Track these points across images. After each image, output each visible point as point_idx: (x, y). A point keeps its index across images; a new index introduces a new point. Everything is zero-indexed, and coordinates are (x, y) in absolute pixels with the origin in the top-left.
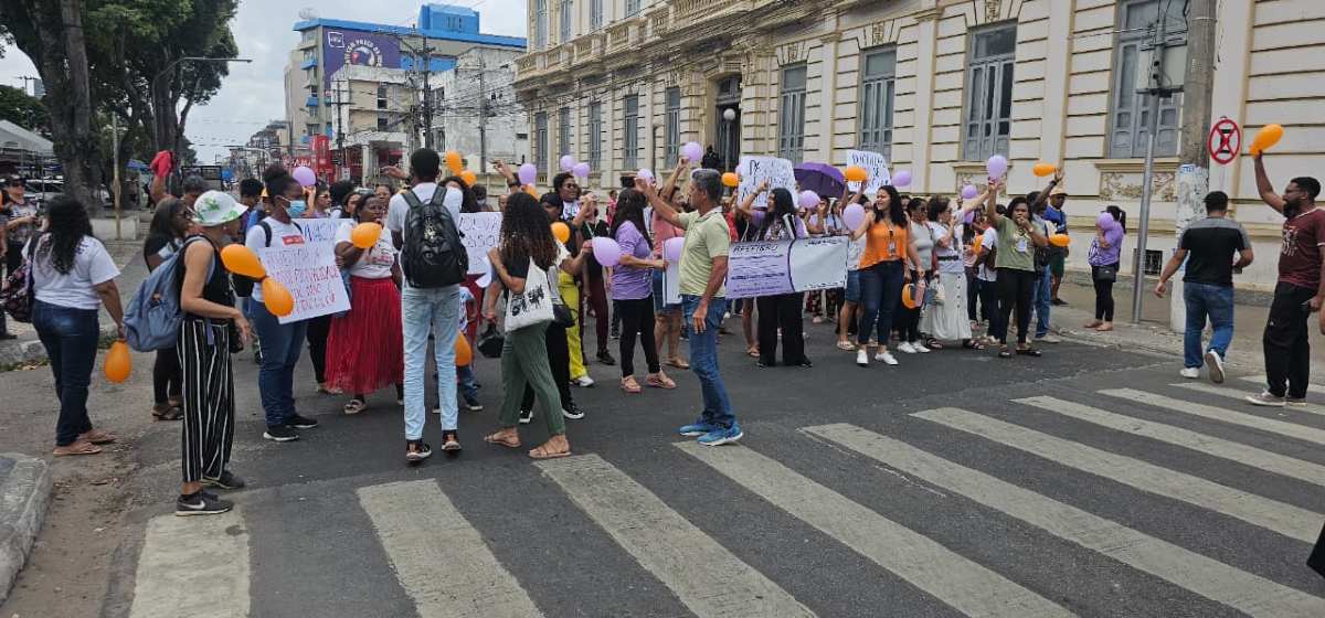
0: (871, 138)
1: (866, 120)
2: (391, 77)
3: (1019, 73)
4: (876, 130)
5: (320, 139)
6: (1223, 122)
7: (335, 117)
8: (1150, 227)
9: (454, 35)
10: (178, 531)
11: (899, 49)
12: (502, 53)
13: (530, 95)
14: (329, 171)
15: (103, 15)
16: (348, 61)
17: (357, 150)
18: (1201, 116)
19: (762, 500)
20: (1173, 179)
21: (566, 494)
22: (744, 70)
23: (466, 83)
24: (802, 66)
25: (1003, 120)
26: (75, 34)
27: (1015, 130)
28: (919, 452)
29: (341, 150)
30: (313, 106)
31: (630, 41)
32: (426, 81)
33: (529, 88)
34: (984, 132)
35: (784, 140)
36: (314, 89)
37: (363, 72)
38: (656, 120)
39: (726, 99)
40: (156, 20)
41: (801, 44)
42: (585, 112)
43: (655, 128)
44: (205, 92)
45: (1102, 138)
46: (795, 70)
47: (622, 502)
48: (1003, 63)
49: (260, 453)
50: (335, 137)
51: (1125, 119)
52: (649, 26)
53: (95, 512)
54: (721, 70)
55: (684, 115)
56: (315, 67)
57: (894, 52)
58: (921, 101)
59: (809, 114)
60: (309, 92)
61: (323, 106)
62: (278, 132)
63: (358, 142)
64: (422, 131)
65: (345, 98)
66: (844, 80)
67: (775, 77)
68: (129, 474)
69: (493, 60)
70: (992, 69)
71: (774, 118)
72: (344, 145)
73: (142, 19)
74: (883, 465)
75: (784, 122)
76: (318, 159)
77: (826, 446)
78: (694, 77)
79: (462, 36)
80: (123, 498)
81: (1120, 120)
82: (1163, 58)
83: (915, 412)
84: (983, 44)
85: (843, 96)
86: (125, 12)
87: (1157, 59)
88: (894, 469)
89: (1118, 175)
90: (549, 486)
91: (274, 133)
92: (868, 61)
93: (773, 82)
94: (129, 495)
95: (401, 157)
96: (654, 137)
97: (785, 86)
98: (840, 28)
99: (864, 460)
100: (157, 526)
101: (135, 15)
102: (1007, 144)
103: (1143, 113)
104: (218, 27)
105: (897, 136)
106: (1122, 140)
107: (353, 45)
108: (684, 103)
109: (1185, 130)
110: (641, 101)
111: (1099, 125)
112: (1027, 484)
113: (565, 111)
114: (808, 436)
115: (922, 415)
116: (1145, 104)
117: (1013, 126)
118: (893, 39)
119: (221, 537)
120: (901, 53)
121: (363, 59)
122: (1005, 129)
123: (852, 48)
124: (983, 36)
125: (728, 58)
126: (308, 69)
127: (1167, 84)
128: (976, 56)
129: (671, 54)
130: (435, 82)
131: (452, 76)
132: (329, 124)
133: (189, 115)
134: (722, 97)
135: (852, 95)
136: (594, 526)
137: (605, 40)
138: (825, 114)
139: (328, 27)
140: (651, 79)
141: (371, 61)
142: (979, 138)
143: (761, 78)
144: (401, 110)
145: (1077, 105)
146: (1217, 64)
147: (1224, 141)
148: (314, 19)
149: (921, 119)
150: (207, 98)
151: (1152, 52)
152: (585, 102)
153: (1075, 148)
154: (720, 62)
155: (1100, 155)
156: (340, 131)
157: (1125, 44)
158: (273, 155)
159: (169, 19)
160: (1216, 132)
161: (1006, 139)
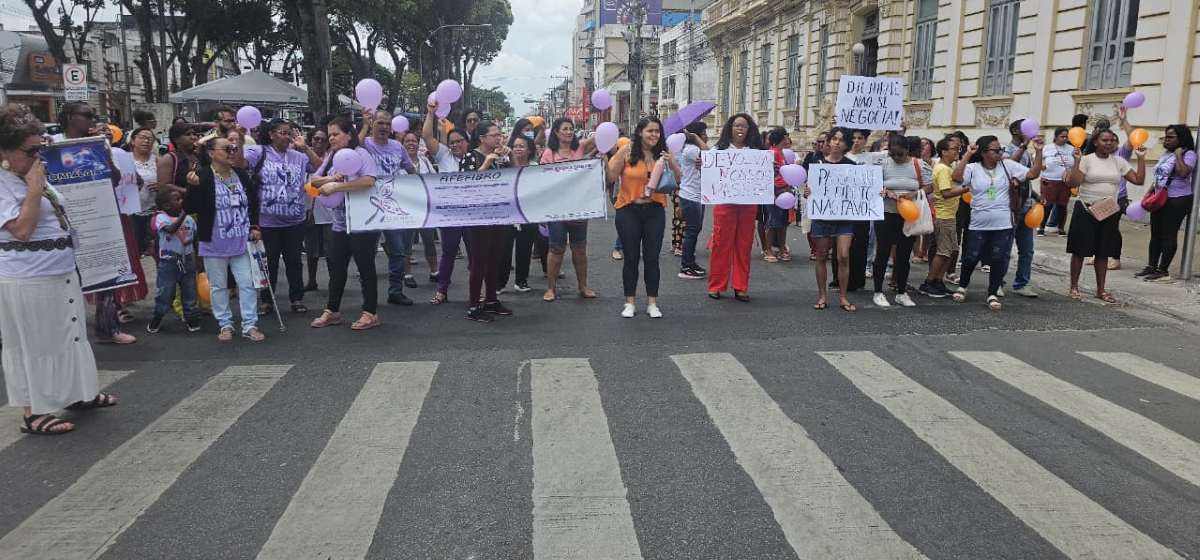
0: (996, 67)
1: (992, 48)
13: (718, 40)
16: (619, 22)
25: (1129, 40)
27: (1141, 51)
33: (716, 34)
34: (1108, 54)
38: (812, 58)
39: (870, 33)
42: (759, 54)
54: (865, 4)
55: (832, 51)
58: (1043, 24)
59: (939, 45)
65: (600, 54)
66: (971, 6)
67: (911, 8)
71: (908, 50)
74: (526, 402)
75: (918, 54)
76: (584, 108)
78: (842, 14)
93: (909, 12)
97: (920, 16)
102: (1131, 70)
105: (1019, 64)
107: (623, 7)
108: (832, 40)
110: (801, 40)
113: (745, 53)
117: (1138, 46)
122: (1129, 50)
126: (587, 30)
134: (867, 32)
135: (980, 21)
138: (953, 43)
140: (810, 18)
142: (1102, 62)
143: (898, 9)
149: (1041, 45)
150: (490, 59)
152: (759, 45)
156: (598, 83)
161: (1130, 62)
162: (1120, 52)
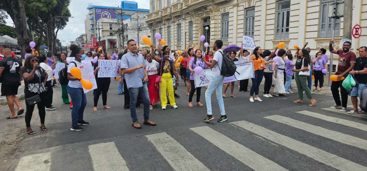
0: (248, 34)
1: (246, 29)
2: (113, 21)
3: (291, 14)
4: (249, 32)
5: (94, 39)
6: (356, 25)
7: (98, 32)
8: (333, 58)
9: (131, 9)
10: (29, 162)
11: (256, 8)
12: (144, 13)
13: (151, 25)
14: (97, 47)
15: (32, 5)
16: (102, 17)
17: (104, 41)
18: (349, 24)
19: (218, 148)
20: (339, 44)
21: (155, 147)
22: (211, 16)
23: (133, 22)
24: (227, 14)
25: (287, 28)
26: (23, 10)
27: (291, 30)
28: (268, 130)
29: (100, 42)
30: (92, 30)
31: (178, 8)
32: (122, 21)
33: (151, 23)
34: (281, 31)
35: (222, 35)
36: (93, 25)
37: (105, 20)
38: (186, 31)
39: (206, 24)
40: (47, 6)
41: (227, 8)
42: (166, 29)
43: (186, 33)
44: (62, 26)
45: (317, 32)
46: (226, 15)
47: (173, 150)
48: (286, 11)
49: (61, 133)
50: (98, 38)
51: (324, 26)
52: (184, 4)
53: (6, 154)
54: (204, 16)
55: (194, 29)
56: (93, 19)
57: (254, 9)
58: (263, 23)
59: (230, 28)
60: (91, 26)
61: (95, 30)
62: (83, 37)
63: (104, 39)
64: (121, 35)
65: (100, 27)
66: (240, 18)
67: (220, 17)
68: (20, 141)
69: (141, 15)
70: (283, 13)
71: (220, 29)
72: (101, 40)
73: (43, 6)
74: (256, 135)
75: (222, 30)
76: (94, 44)
77: (239, 129)
78: (197, 18)
79: (133, 9)
80: (15, 150)
81: (322, 26)
82: (337, 7)
83: (265, 116)
84: (281, 6)
85: (239, 22)
86: (38, 4)
87: (335, 7)
88: (260, 136)
89: (322, 43)
90: (150, 144)
91: (82, 38)
92: (247, 12)
93: (219, 19)
94: (18, 149)
95: (116, 43)
96: (186, 35)
97: (223, 20)
98: (238, 3)
99: (251, 133)
100: (23, 160)
101: (41, 5)
102: (288, 35)
103: (329, 24)
104: (65, 8)
105: (255, 33)
106: (323, 32)
107: (103, 13)
108: (194, 25)
109: (344, 29)
110: (182, 25)
111: (316, 28)
112: (304, 141)
113: (161, 29)
114: (233, 125)
115: (268, 117)
116: (330, 21)
118: (254, 5)
119: (42, 164)
120: (256, 9)
121: (106, 16)
122: (287, 30)
123: (242, 8)
124: (280, 3)
125: (206, 12)
126: (91, 19)
127: (338, 15)
128: (278, 9)
129: (190, 12)
130: (125, 22)
131: (130, 20)
132: (97, 34)
133: (58, 33)
135: (242, 22)
136: (163, 159)
137: (171, 9)
138: (234, 27)
139: (96, 8)
140: (185, 19)
141: (108, 17)
142: (280, 33)
143: (216, 18)
144: (116, 30)
145: (309, 23)
146: (353, 8)
147: (357, 31)
148: (92, 6)
149: (262, 28)
150: (63, 28)
151: (333, 5)
152: (166, 26)
153: (309, 35)
154: (204, 14)
155: (317, 37)
156: (99, 36)
157: (323, 4)
158: (82, 43)
159: (50, 6)
160: (354, 28)
161: (288, 33)
162: (284, 30)
